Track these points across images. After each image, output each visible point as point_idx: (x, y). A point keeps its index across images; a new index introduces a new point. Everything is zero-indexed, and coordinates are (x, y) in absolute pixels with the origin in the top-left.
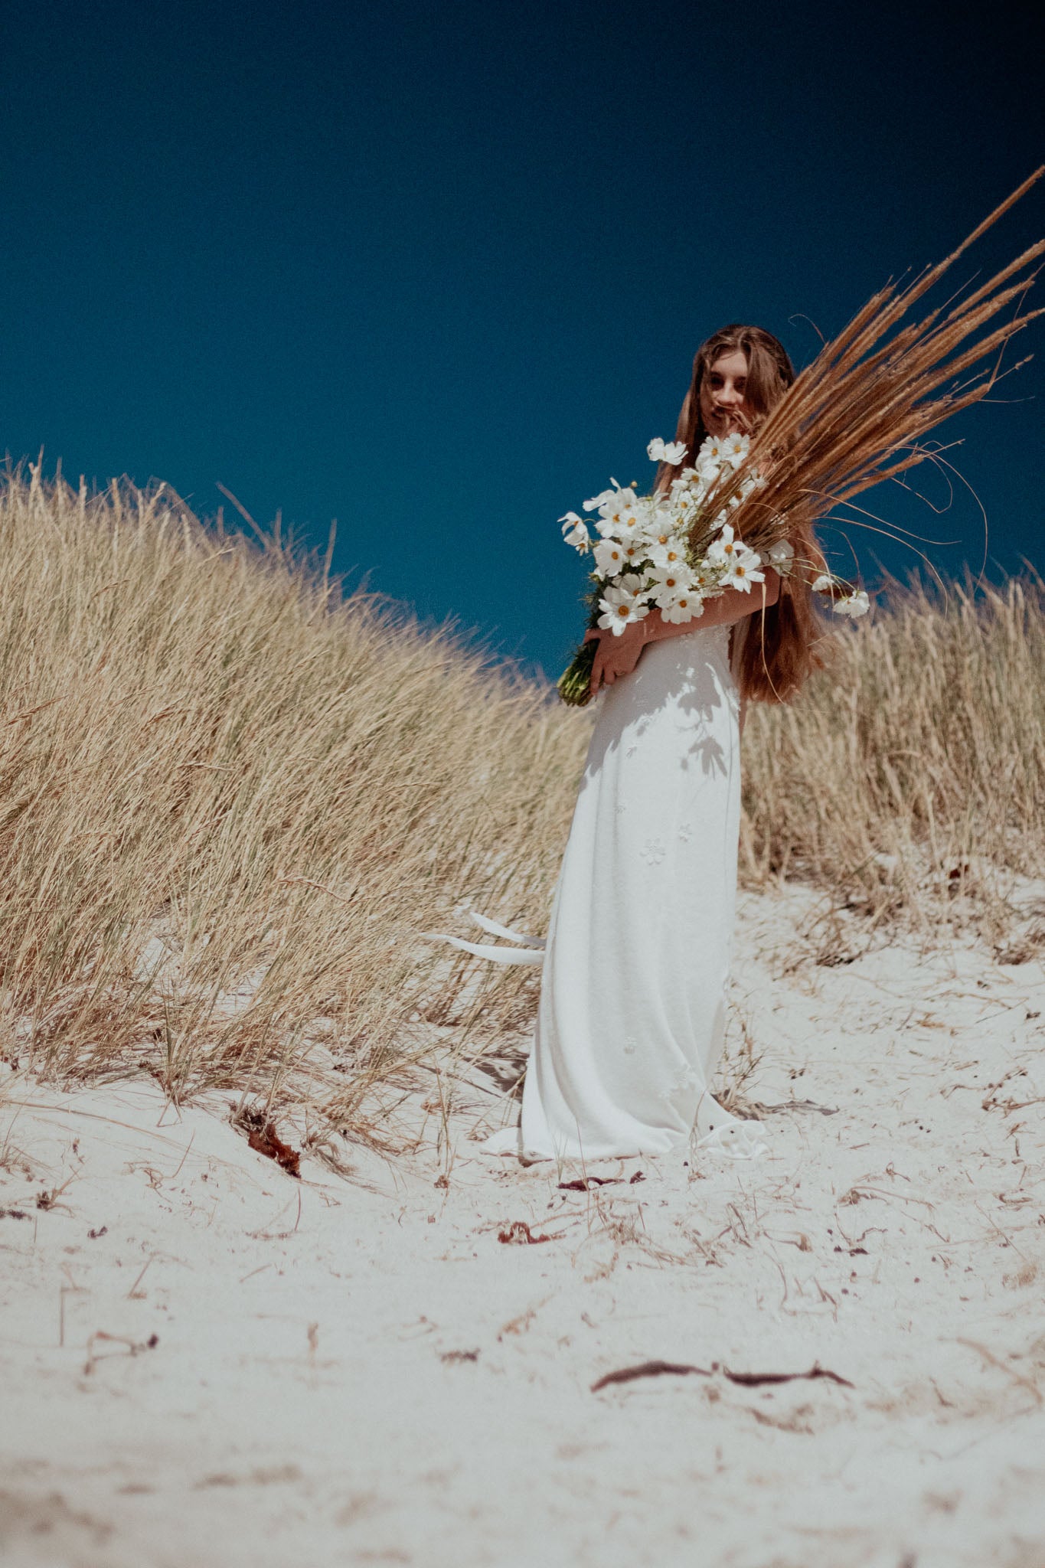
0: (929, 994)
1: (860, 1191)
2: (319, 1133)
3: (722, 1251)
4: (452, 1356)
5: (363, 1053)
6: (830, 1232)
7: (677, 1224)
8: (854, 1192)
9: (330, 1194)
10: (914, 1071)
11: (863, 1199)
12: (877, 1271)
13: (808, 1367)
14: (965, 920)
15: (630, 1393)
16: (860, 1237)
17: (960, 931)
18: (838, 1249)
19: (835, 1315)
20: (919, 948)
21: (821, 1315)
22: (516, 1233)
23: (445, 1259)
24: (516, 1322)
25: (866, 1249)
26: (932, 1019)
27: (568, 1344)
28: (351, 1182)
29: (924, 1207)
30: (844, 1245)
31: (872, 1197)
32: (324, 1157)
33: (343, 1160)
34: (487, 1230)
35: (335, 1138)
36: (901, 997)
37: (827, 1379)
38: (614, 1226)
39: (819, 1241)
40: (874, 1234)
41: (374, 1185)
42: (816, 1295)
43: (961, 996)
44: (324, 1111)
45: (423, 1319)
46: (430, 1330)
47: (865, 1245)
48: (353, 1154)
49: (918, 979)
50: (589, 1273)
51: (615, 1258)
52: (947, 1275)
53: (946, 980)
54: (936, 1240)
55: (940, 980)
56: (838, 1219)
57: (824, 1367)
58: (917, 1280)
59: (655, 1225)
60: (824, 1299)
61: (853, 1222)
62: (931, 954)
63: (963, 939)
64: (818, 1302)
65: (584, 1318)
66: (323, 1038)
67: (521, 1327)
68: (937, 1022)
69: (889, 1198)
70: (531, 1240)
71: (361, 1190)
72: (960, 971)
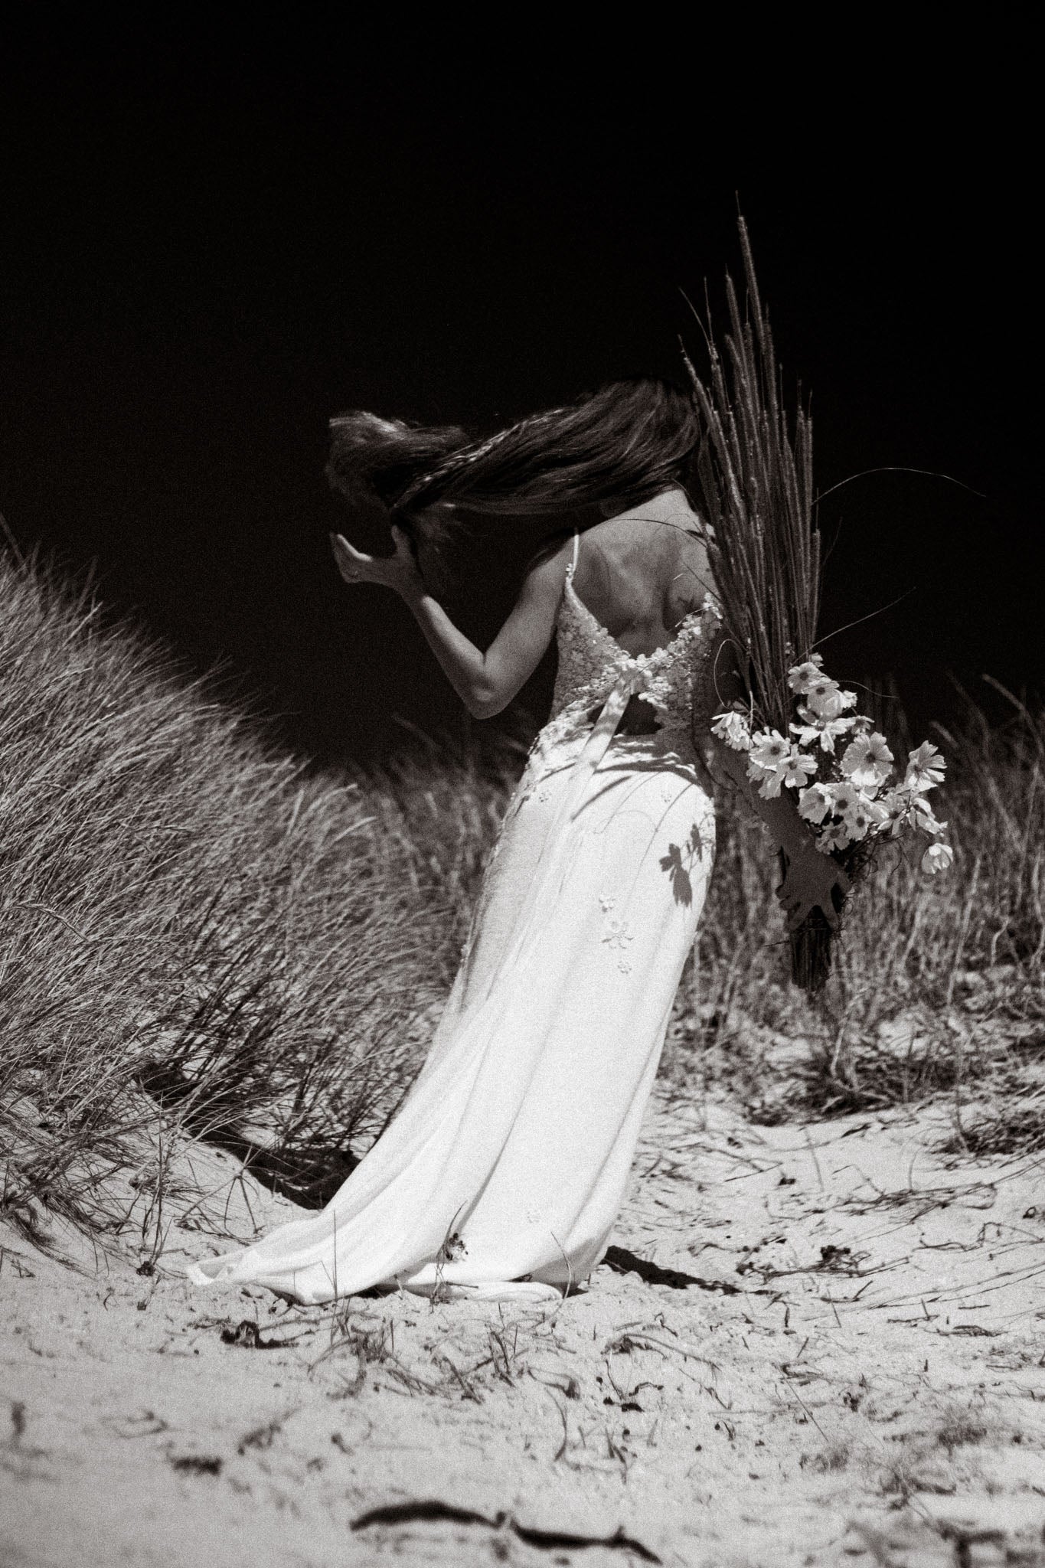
0: (675, 1143)
1: (634, 1339)
2: (19, 1193)
3: (479, 1385)
4: (185, 1464)
5: (74, 1114)
6: (600, 1380)
7: (426, 1348)
8: (626, 1339)
9: (24, 1263)
10: (660, 1222)
11: (636, 1349)
12: (653, 1431)
13: (606, 1531)
14: (717, 1073)
15: (406, 1537)
16: (632, 1390)
17: (710, 1083)
18: (608, 1401)
19: (624, 1476)
20: (668, 1095)
21: (608, 1473)
22: (243, 1334)
23: (161, 1351)
24: (261, 1432)
25: (642, 1405)
26: (680, 1171)
27: (319, 1468)
28: (48, 1255)
29: (705, 1367)
30: (614, 1397)
31: (648, 1348)
32: (20, 1221)
33: (41, 1227)
34: (204, 1327)
35: (35, 1202)
36: (645, 1143)
37: (629, 1550)
38: (356, 1340)
39: (588, 1388)
40: (648, 1390)
41: (72, 1261)
42: (603, 1449)
43: (710, 1151)
44: (24, 1170)
45: (150, 1416)
46: (158, 1431)
47: (640, 1399)
48: (56, 1226)
49: (664, 1126)
50: (333, 1390)
51: (362, 1376)
52: (733, 1447)
53: (694, 1132)
54: (714, 1405)
55: (688, 1131)
56: (609, 1367)
57: (631, 1533)
58: (699, 1448)
59: (404, 1346)
60: (612, 1455)
61: (626, 1371)
62: (678, 1103)
63: (711, 1092)
64: (604, 1458)
65: (336, 1439)
66: (27, 1091)
67: (264, 1440)
68: (685, 1174)
69: (667, 1352)
70: (260, 1345)
71: (57, 1264)
72: (711, 1124)
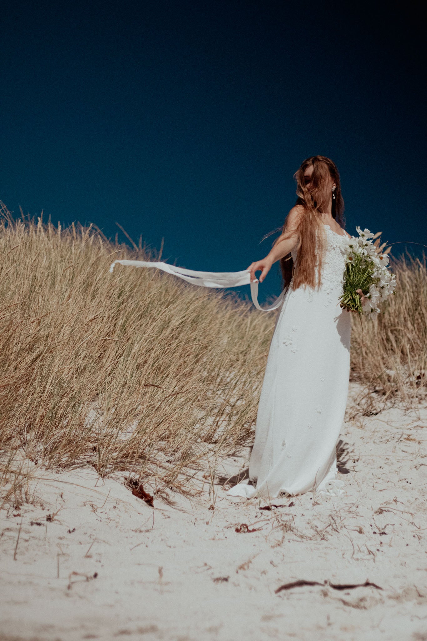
0: (409, 427)
1: (383, 509)
2: (161, 488)
3: (327, 534)
4: (217, 580)
5: (178, 455)
6: (371, 526)
7: (308, 523)
8: (381, 509)
9: (166, 513)
10: (404, 458)
11: (384, 512)
12: (391, 541)
13: (363, 582)
14: (423, 396)
15: (291, 594)
16: (383, 527)
17: (421, 401)
18: (375, 533)
19: (374, 560)
20: (405, 408)
21: (369, 560)
22: (243, 528)
23: (213, 539)
24: (243, 565)
25: (386, 532)
26: (411, 437)
27: (265, 574)
28: (174, 508)
29: (410, 515)
30: (377, 531)
31: (388, 511)
32: (163, 498)
33: (171, 499)
34: (231, 527)
35: (168, 490)
36: (398, 428)
37: (372, 586)
38: (282, 525)
39: (367, 529)
40: (389, 526)
41: (184, 509)
42: (366, 552)
43: (422, 427)
44: (163, 479)
45: (206, 564)
46: (209, 569)
47: (386, 531)
48: (176, 497)
49: (405, 421)
50: (273, 544)
51: (284, 538)
52: (419, 543)
53: (416, 421)
54: (414, 528)
55: (413, 421)
56: (374, 520)
57: (371, 582)
58: (407, 545)
59: (299, 524)
60: (370, 553)
61: (381, 521)
62: (410, 411)
63: (423, 404)
64: (367, 555)
65: (271, 563)
66: (161, 450)
67: (246, 567)
68: (413, 438)
69: (395, 511)
70: (249, 531)
71: (179, 512)
72: (422, 417)
